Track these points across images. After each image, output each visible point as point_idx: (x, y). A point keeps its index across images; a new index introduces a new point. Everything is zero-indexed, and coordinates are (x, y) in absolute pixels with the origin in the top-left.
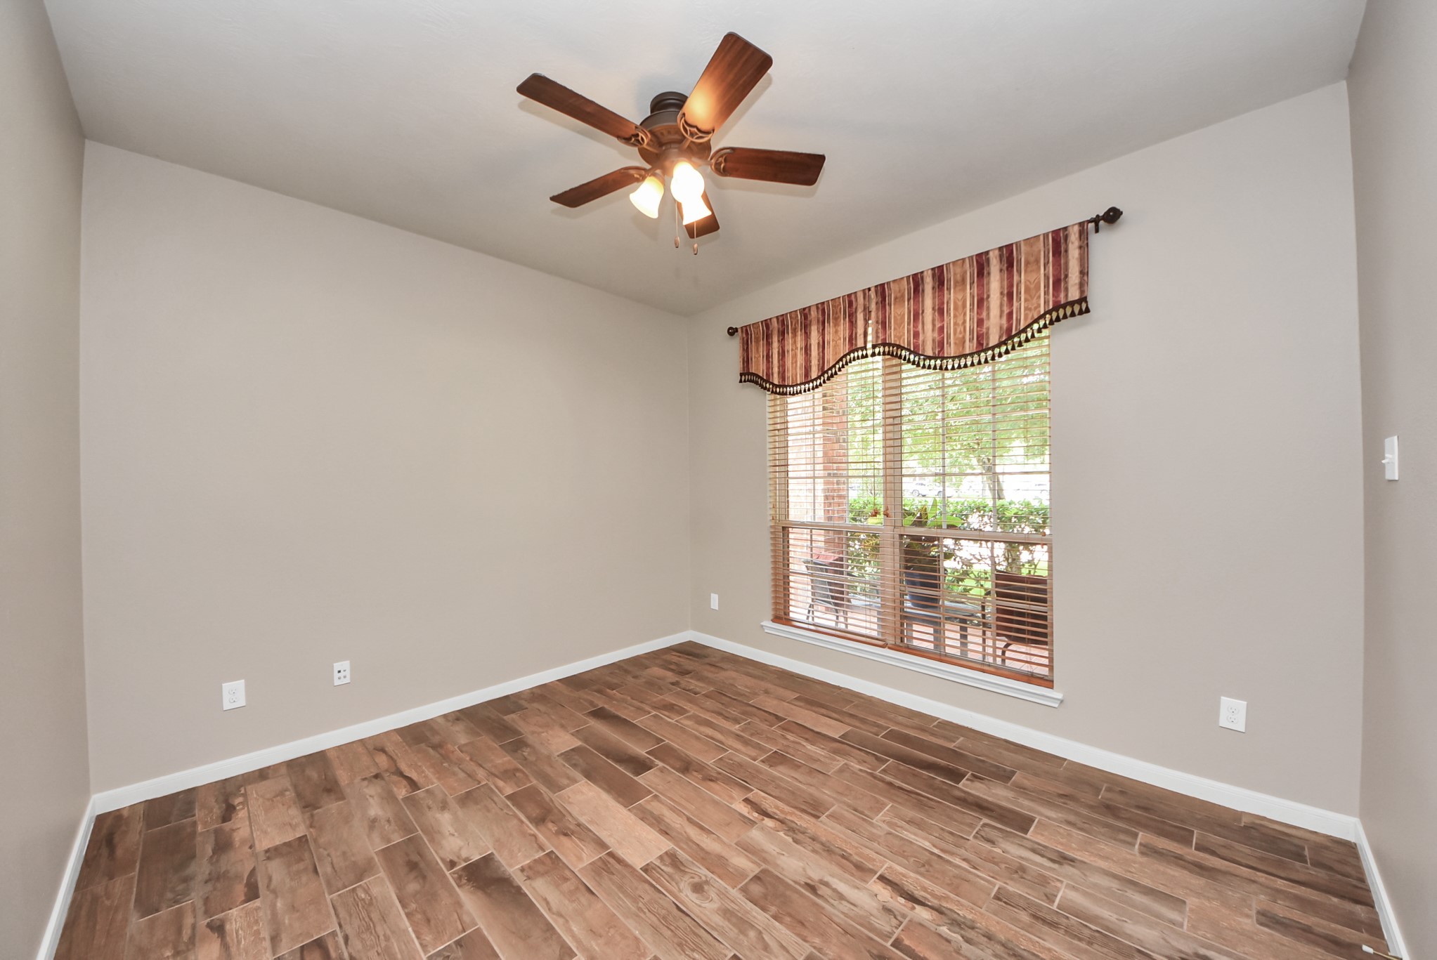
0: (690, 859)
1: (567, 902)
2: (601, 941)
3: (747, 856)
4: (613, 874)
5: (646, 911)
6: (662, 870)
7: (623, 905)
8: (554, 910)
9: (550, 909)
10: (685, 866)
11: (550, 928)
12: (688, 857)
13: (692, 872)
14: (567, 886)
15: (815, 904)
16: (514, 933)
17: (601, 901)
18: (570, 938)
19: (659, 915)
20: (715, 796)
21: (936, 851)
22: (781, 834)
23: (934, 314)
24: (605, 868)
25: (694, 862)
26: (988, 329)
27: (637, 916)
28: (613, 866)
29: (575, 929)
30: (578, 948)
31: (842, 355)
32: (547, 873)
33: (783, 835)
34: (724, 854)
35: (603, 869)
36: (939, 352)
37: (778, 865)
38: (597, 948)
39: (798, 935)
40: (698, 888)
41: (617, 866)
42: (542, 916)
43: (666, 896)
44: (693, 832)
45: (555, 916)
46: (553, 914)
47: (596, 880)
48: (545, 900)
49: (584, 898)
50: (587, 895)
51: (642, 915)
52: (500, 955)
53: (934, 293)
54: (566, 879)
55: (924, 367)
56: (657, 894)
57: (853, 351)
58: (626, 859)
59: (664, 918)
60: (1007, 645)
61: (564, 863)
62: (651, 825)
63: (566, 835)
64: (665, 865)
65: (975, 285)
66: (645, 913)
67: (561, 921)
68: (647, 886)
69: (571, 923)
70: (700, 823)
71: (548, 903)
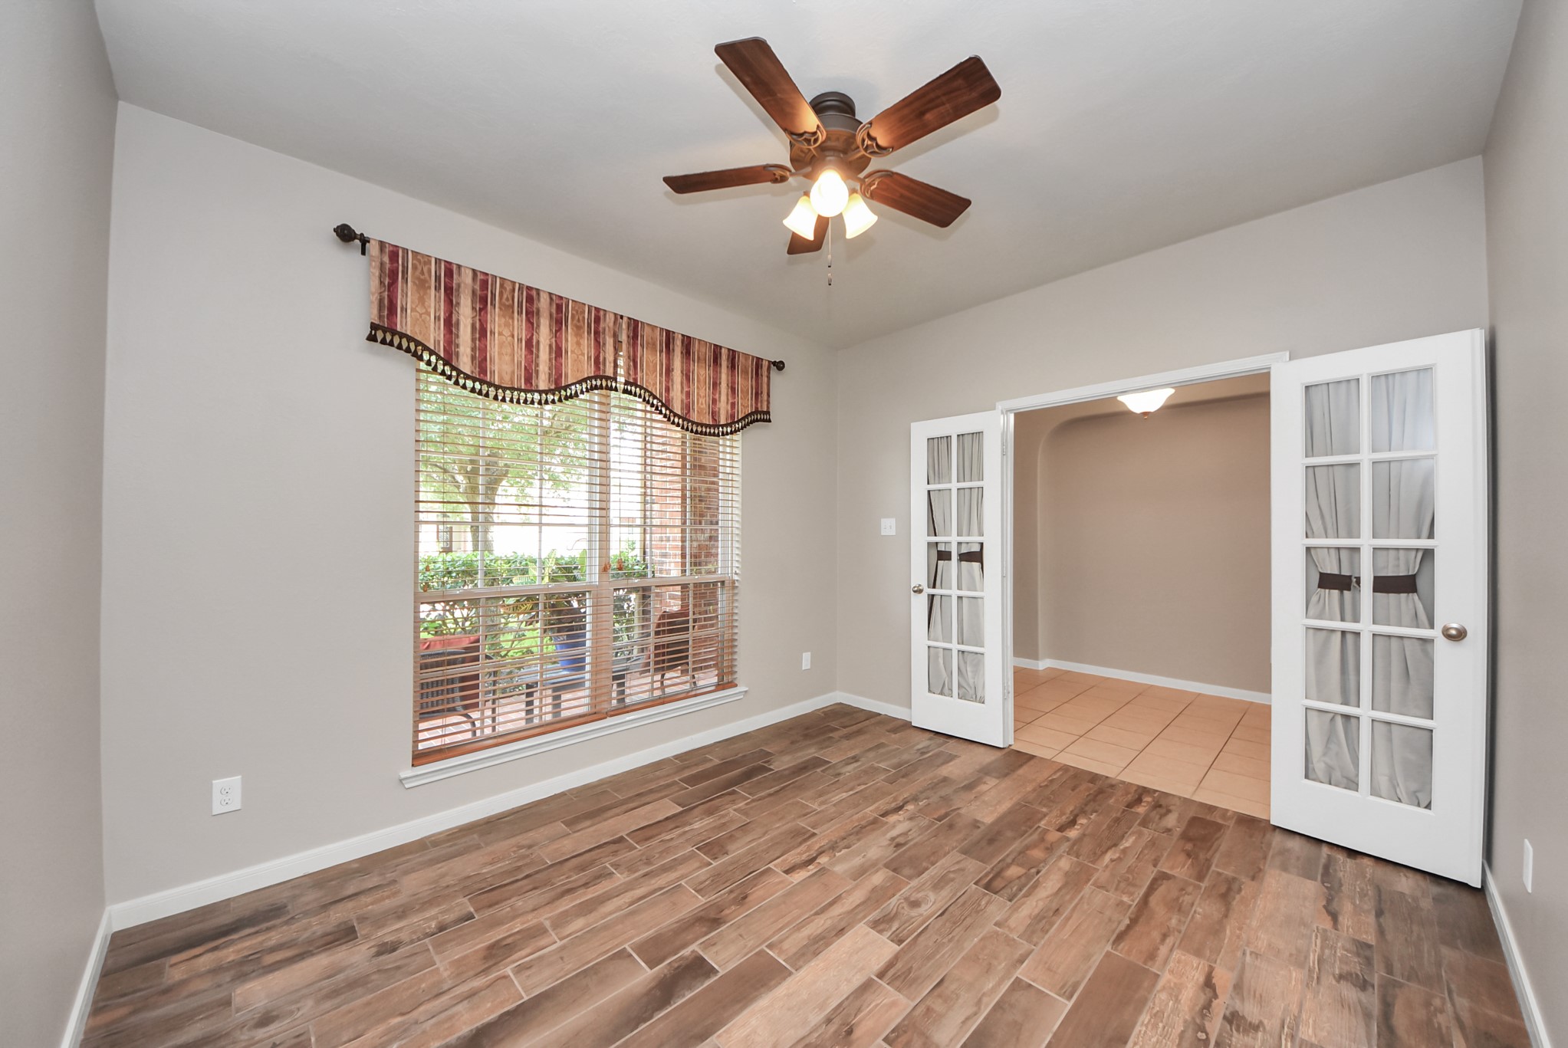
0: (879, 910)
1: (960, 1001)
2: (995, 963)
3: (870, 875)
4: (911, 967)
5: (950, 936)
6: (897, 929)
7: (950, 953)
8: (975, 1009)
9: (975, 1014)
10: (889, 914)
11: (999, 1006)
12: (877, 911)
13: (895, 908)
14: (938, 1006)
15: (915, 845)
16: (1018, 1039)
17: (950, 971)
18: (1002, 987)
19: (952, 927)
20: (777, 895)
21: (851, 793)
22: (837, 854)
23: (682, 378)
24: (903, 977)
25: (882, 908)
26: (719, 409)
27: (958, 941)
28: (898, 971)
29: (991, 985)
30: (1010, 978)
31: (586, 376)
32: (922, 1034)
33: (839, 854)
34: (870, 887)
35: (905, 978)
36: (686, 414)
37: (877, 860)
38: (1003, 964)
39: (945, 855)
40: (915, 904)
41: (899, 965)
42: (986, 1018)
43: (929, 924)
44: (837, 910)
45: (983, 1007)
46: (979, 1008)
47: (923, 982)
48: (964, 1022)
49: (950, 987)
50: (945, 984)
51: (956, 938)
52: (1046, 1042)
53: (682, 358)
54: (929, 1010)
55: (673, 423)
56: (928, 930)
57: (596, 377)
58: (886, 960)
59: (955, 923)
60: (663, 676)
61: (904, 1020)
62: (828, 945)
63: (850, 1032)
64: (890, 928)
65: (712, 368)
66: (953, 937)
67: (985, 1000)
68: (921, 939)
69: (985, 990)
70: (824, 904)
71: (967, 1019)
